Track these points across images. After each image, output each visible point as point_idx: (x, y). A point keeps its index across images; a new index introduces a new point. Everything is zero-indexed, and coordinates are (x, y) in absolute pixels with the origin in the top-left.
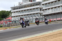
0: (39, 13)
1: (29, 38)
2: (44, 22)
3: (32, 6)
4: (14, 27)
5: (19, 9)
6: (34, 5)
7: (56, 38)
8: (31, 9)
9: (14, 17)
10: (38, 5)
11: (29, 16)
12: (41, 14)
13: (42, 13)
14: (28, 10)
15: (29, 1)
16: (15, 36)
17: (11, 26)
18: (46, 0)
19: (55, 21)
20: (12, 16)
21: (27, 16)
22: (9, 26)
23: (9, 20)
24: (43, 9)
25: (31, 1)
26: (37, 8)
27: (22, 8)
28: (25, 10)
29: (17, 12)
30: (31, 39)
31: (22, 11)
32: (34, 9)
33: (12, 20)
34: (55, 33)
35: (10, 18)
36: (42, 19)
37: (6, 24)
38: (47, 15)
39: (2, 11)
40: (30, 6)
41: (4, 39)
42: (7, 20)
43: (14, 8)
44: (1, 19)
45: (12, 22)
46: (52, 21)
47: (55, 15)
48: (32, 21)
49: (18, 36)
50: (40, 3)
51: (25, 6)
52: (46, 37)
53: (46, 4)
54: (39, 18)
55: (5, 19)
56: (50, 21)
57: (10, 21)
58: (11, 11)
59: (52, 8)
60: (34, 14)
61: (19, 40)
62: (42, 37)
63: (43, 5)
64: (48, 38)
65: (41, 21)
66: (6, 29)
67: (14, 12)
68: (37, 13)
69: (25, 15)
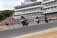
0: (40, 12)
1: (31, 35)
2: (44, 20)
3: (33, 6)
4: (17, 25)
5: (22, 8)
6: (35, 5)
7: (56, 36)
8: (32, 9)
9: (17, 15)
10: (39, 4)
11: (30, 15)
12: (41, 13)
13: (43, 12)
14: (30, 9)
15: (31, 1)
16: (18, 33)
17: (14, 24)
18: (46, 0)
19: (55, 19)
20: (15, 15)
21: (29, 15)
22: (12, 25)
23: (13, 18)
24: (44, 8)
25: (33, 1)
26: (38, 8)
27: (24, 8)
28: (27, 10)
29: (20, 11)
30: (33, 36)
31: (24, 10)
32: (35, 8)
33: (15, 19)
34: (55, 31)
35: (13, 17)
36: (43, 17)
37: (10, 22)
38: (48, 14)
39: (6, 10)
40: (32, 6)
41: (7, 36)
42: (10, 19)
43: (17, 8)
44: (5, 17)
45: (15, 21)
46: (52, 19)
47: (55, 14)
48: (33, 19)
49: (21, 33)
50: (41, 3)
51: (27, 6)
52: (47, 35)
53: (46, 4)
54: (40, 17)
55: (9, 17)
56: (50, 19)
57: (13, 20)
58: (14, 10)
59: (52, 8)
60: (35, 13)
61: (21, 37)
62: (42, 34)
63: (44, 4)
64: (49, 35)
65: (42, 20)
66: (10, 27)
67: (17, 11)
68: (38, 12)
69: (27, 14)
